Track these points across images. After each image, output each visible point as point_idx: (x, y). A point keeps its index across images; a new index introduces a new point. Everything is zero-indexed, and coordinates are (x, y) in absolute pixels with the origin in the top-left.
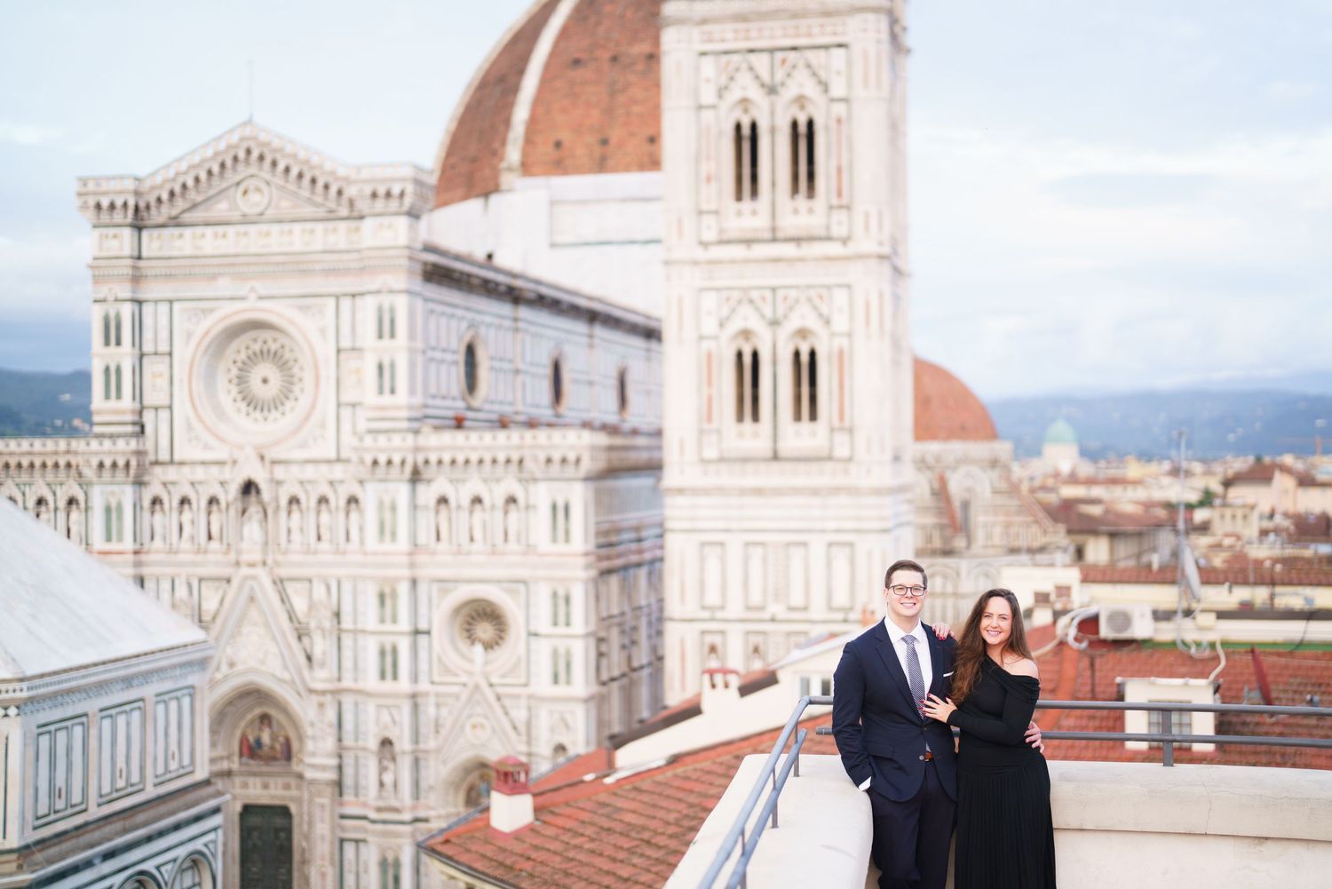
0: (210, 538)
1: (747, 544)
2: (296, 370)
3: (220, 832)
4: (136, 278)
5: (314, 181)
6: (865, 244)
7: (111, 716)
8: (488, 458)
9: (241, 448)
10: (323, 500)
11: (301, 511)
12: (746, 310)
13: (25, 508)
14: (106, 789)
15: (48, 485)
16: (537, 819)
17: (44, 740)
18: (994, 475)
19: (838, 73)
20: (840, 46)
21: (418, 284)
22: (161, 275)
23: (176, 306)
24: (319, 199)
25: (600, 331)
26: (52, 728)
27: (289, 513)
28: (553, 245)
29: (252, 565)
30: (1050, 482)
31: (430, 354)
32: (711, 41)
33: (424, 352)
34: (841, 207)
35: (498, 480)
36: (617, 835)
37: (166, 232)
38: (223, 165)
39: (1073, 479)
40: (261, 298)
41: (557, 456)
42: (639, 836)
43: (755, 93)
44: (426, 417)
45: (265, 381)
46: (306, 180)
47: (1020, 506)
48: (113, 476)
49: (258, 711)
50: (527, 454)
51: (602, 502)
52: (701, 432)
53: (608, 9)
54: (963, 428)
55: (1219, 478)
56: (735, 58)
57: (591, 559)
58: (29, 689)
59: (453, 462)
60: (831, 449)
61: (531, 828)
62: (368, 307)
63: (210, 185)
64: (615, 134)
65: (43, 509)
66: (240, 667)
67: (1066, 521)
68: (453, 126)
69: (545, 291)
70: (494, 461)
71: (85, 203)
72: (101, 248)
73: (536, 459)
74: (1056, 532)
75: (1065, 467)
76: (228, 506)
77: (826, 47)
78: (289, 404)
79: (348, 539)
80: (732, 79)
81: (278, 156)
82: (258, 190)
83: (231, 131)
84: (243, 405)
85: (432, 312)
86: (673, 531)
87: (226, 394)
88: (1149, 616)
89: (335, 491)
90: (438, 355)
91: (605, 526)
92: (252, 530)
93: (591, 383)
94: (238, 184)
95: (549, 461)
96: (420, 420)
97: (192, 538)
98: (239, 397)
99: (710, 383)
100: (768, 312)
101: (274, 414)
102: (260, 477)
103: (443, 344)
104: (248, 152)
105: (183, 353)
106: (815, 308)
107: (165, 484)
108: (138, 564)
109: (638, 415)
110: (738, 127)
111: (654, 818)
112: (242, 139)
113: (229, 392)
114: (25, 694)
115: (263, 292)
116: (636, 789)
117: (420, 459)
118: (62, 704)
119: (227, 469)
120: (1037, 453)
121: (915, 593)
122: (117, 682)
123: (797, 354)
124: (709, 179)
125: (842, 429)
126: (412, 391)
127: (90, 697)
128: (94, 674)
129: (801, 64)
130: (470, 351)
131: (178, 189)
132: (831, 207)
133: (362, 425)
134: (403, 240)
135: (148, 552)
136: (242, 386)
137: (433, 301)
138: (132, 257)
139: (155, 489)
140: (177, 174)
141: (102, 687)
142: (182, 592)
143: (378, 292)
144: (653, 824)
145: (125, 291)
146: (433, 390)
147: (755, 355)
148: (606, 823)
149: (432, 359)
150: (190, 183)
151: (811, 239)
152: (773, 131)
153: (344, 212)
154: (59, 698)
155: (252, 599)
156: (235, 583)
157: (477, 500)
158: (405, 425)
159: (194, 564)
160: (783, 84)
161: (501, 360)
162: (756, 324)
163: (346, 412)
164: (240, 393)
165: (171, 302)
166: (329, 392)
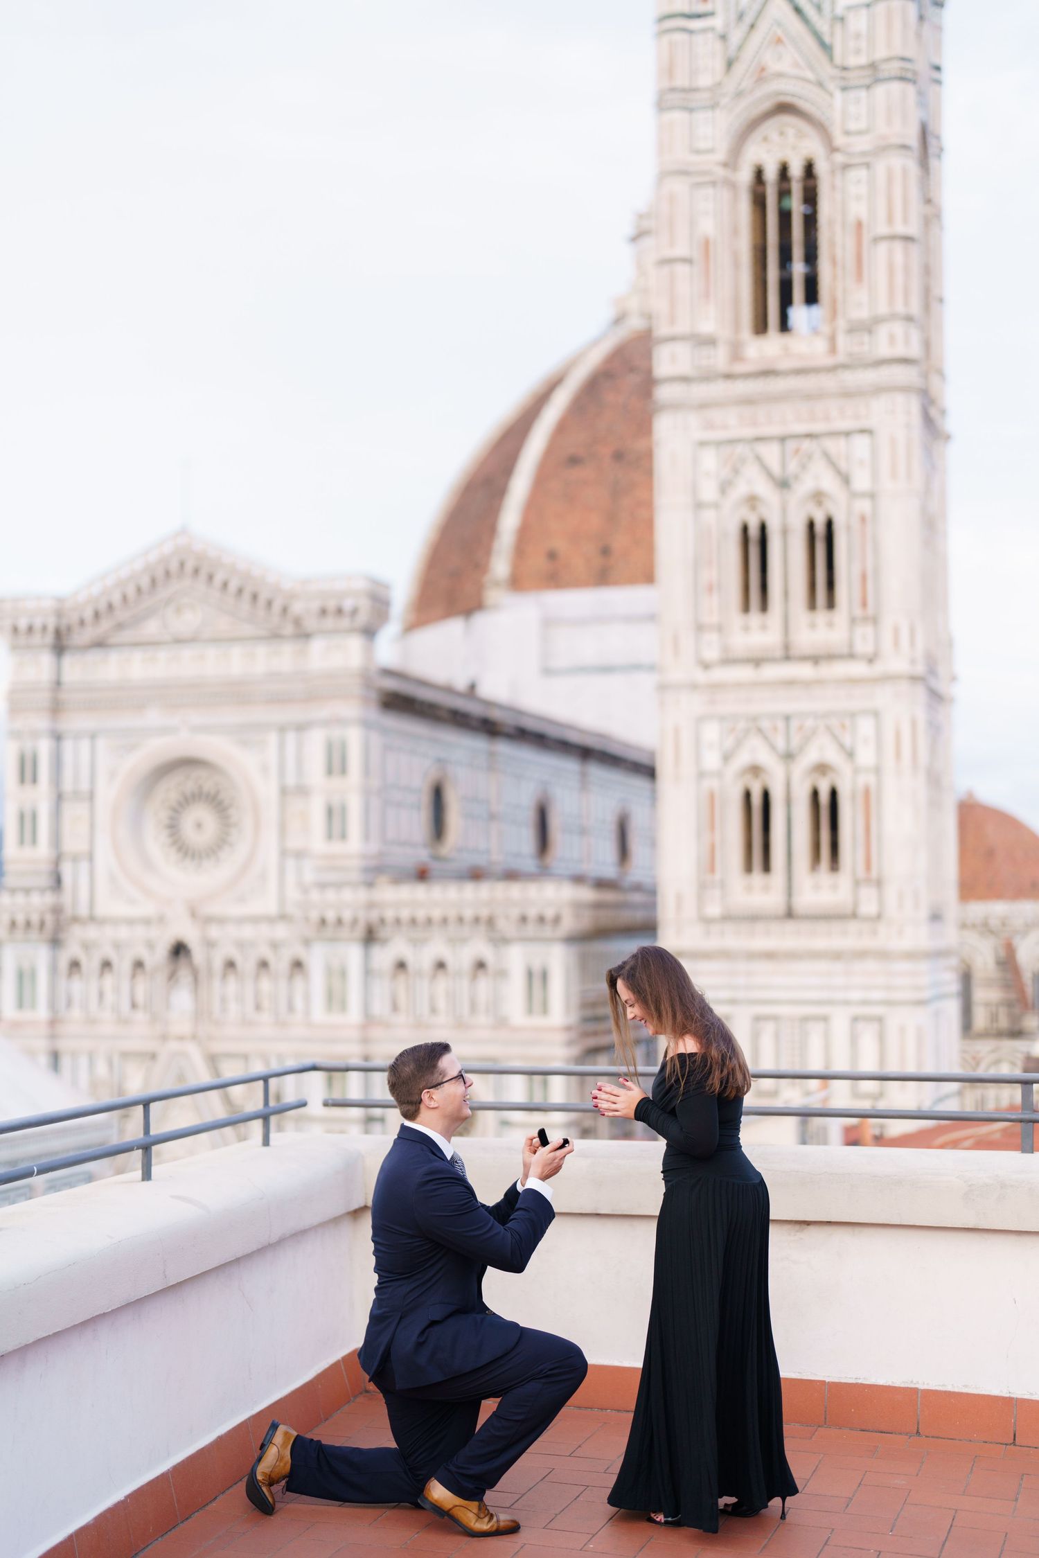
0: (134, 1006)
1: (758, 1019)
2: (232, 812)
5: (255, 597)
6: (896, 663)
8: (452, 914)
9: (170, 902)
10: (264, 965)
11: (237, 977)
12: (755, 742)
19: (861, 463)
20: (863, 431)
21: (374, 714)
22: (84, 706)
23: (101, 744)
24: (261, 616)
25: (595, 769)
27: (224, 976)
28: (547, 672)
29: (181, 1038)
31: (388, 794)
32: (709, 426)
33: (381, 793)
34: (865, 619)
35: (464, 940)
37: (94, 656)
38: (153, 582)
40: (194, 730)
41: (532, 913)
43: (763, 488)
44: (383, 868)
45: (199, 826)
46: (247, 596)
48: (27, 936)
50: (498, 911)
51: (584, 965)
52: (702, 887)
53: (610, 398)
54: (1035, 886)
56: (740, 449)
57: (573, 1035)
59: (413, 921)
60: (856, 904)
62: (316, 742)
63: (139, 603)
64: (619, 543)
68: (434, 536)
69: (526, 722)
70: (461, 920)
71: (2, 625)
72: (17, 675)
73: (508, 918)
76: (154, 970)
77: (848, 434)
78: (223, 855)
79: (291, 1008)
80: (736, 471)
81: (215, 570)
82: (192, 607)
83: (163, 542)
84: (172, 853)
85: (390, 746)
87: (155, 842)
89: (277, 954)
90: (397, 796)
91: (590, 997)
92: (183, 999)
93: (584, 831)
94: (170, 600)
95: (524, 919)
96: (376, 871)
97: (114, 1007)
98: (169, 842)
99: (712, 827)
100: (780, 743)
101: (207, 864)
102: (191, 936)
103: (404, 783)
104: (182, 565)
105: (107, 793)
106: (835, 737)
107: (86, 946)
108: (53, 1037)
109: (639, 869)
110: (745, 529)
112: (175, 551)
113: (158, 836)
115: (197, 723)
117: (374, 915)
119: (155, 928)
123: (815, 794)
124: (710, 589)
125: (868, 880)
126: (366, 837)
129: (817, 453)
130: (438, 796)
132: (853, 621)
133: (309, 877)
134: (356, 663)
135: (65, 1022)
136: (174, 830)
137: (390, 733)
138: (51, 687)
139: (72, 950)
140: (103, 592)
142: (102, 1069)
145: (42, 722)
146: (391, 836)
147: (766, 796)
149: (390, 801)
150: (116, 598)
151: (831, 657)
152: (785, 532)
155: (181, 1078)
156: (162, 1060)
157: (441, 965)
158: (356, 876)
159: (116, 1037)
160: (796, 477)
161: (473, 801)
162: (765, 757)
163: (291, 863)
164: (172, 835)
165: (93, 736)
166: (270, 839)
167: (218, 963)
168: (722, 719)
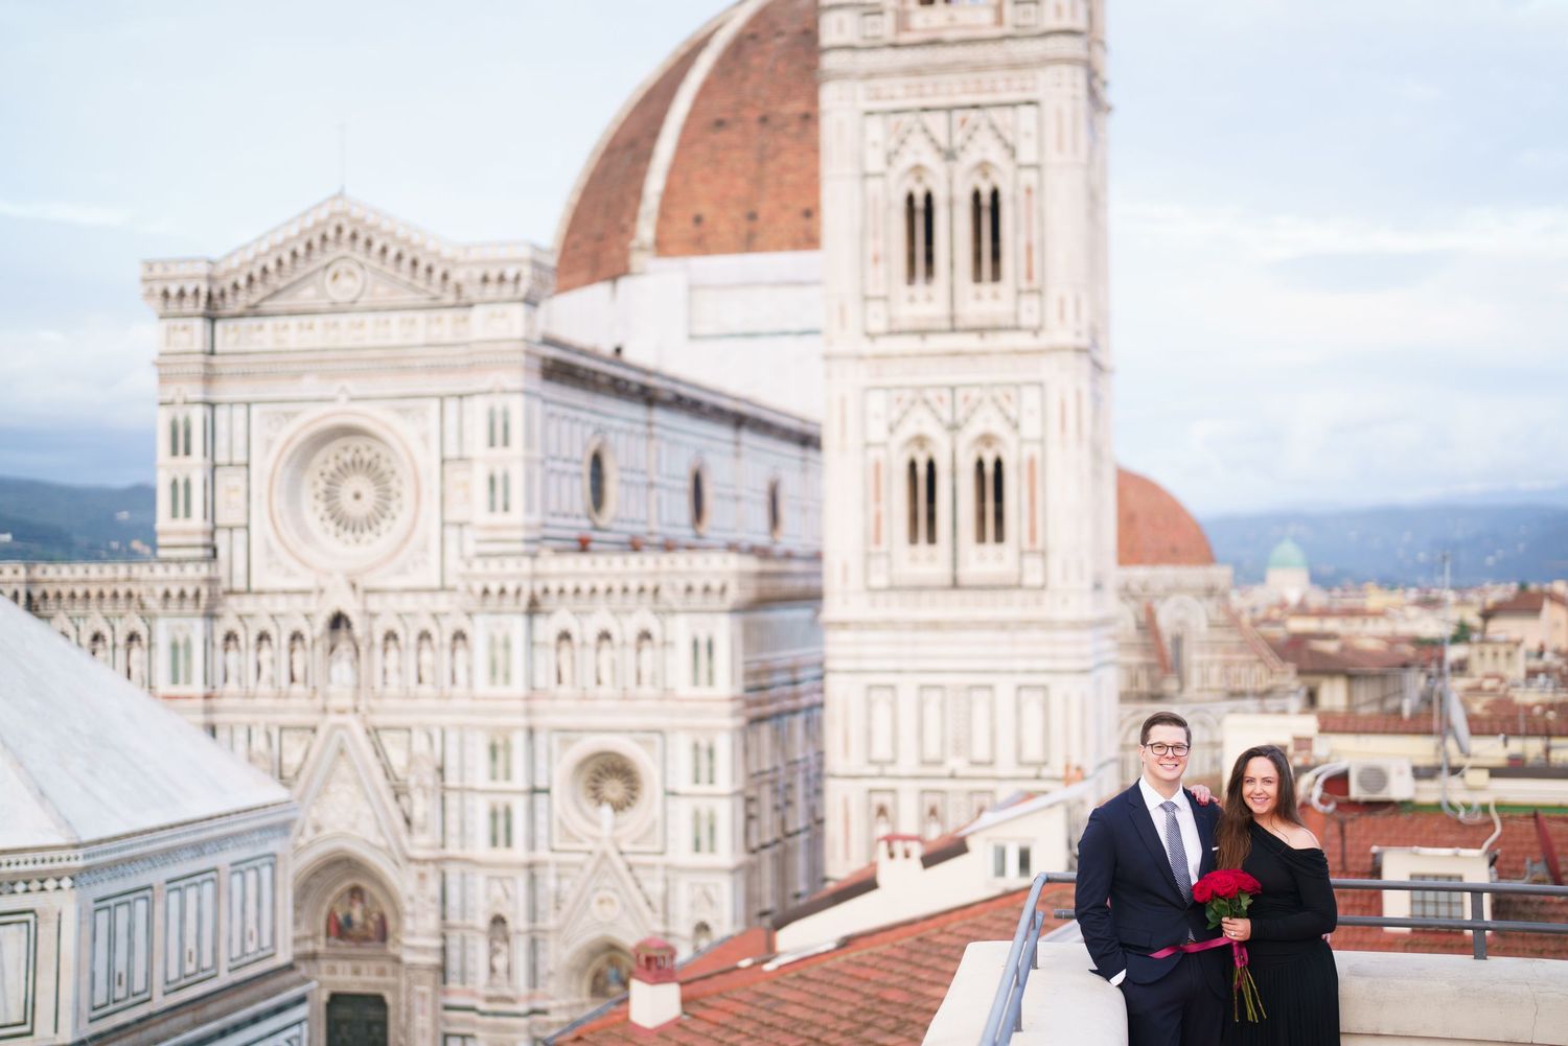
0: (293, 679)
1: (922, 687)
2: (393, 484)
3: (305, 1026)
4: (209, 377)
5: (414, 263)
6: (1061, 335)
7: (179, 889)
8: (617, 586)
9: (329, 574)
10: (425, 636)
11: (399, 648)
12: (921, 413)
13: (79, 644)
14: (173, 974)
15: (106, 618)
16: (685, 1013)
17: (103, 917)
18: (1211, 605)
19: (1028, 135)
20: (1030, 103)
21: (536, 383)
22: (238, 374)
23: (255, 410)
24: (421, 284)
25: (748, 438)
26: (111, 902)
27: (385, 650)
28: (692, 337)
29: (341, 712)
30: (1276, 613)
31: (550, 464)
32: (878, 98)
33: (543, 462)
34: (1031, 291)
35: (629, 612)
36: (779, 1032)
37: (244, 323)
38: (309, 246)
39: (1302, 610)
40: (353, 399)
41: (698, 584)
42: (806, 1033)
43: (930, 159)
44: (546, 538)
45: (357, 496)
46: (406, 263)
47: (1241, 642)
48: (181, 608)
49: (348, 883)
50: (664, 582)
51: (753, 638)
52: (868, 555)
53: (756, 61)
54: (1174, 550)
55: (1477, 609)
56: (907, 118)
57: (739, 704)
58: (86, 857)
59: (577, 591)
60: (1021, 575)
61: (677, 1023)
62: (477, 409)
63: (294, 268)
64: (765, 208)
65: (100, 645)
66: (327, 832)
67: (1296, 659)
68: (575, 199)
69: (683, 391)
70: (625, 590)
71: (151, 290)
72: (168, 342)
73: (673, 588)
74: (1284, 673)
75: (1293, 596)
76: (314, 642)
77: (1013, 105)
78: (385, 523)
79: (453, 681)
80: (903, 142)
81: (374, 235)
82: (350, 274)
83: (320, 206)
84: (331, 525)
85: (552, 415)
86: (834, 671)
87: (312, 512)
88: (1408, 774)
89: (438, 624)
90: (559, 465)
91: (755, 667)
92: (342, 670)
93: (737, 499)
94: (327, 267)
95: (689, 589)
96: (539, 542)
97: (272, 680)
98: (327, 515)
99: (878, 499)
100: (946, 415)
101: (368, 535)
102: (351, 609)
103: (566, 453)
104: (339, 230)
105: (262, 464)
106: (1001, 409)
107: (240, 617)
108: (209, 711)
109: (793, 535)
110: (910, 199)
111: (823, 1011)
112: (332, 215)
113: (315, 509)
114: (81, 863)
115: (356, 392)
116: (801, 977)
117: (538, 587)
118: (123, 875)
119: (313, 599)
120: (1261, 579)
121: (1178, 753)
122: (186, 849)
123: (980, 464)
124: (876, 260)
125: (1033, 552)
126: (529, 509)
127: (155, 867)
128: (160, 840)
129: (984, 125)
130: (597, 461)
131: (257, 273)
132: (1019, 292)
133: (471, 548)
134: (519, 331)
135: (221, 697)
136: (331, 502)
137: (552, 402)
138: (204, 353)
139: (229, 623)
140: (257, 256)
141: (169, 854)
142: (259, 742)
143: (489, 392)
144: (824, 1019)
145: (195, 391)
146: (553, 507)
147: (931, 466)
148: (767, 1018)
149: (552, 471)
150: (272, 266)
151: (997, 329)
152: (951, 203)
153: (450, 299)
154: (120, 867)
155: (342, 752)
156: (322, 733)
157: (605, 636)
158: (520, 547)
159: (274, 711)
160: (963, 148)
161: (633, 471)
162: (932, 429)
163: (452, 533)
164: (328, 509)
165: (248, 404)
166: (431, 508)
167: (379, 638)
168: (887, 389)
